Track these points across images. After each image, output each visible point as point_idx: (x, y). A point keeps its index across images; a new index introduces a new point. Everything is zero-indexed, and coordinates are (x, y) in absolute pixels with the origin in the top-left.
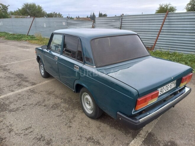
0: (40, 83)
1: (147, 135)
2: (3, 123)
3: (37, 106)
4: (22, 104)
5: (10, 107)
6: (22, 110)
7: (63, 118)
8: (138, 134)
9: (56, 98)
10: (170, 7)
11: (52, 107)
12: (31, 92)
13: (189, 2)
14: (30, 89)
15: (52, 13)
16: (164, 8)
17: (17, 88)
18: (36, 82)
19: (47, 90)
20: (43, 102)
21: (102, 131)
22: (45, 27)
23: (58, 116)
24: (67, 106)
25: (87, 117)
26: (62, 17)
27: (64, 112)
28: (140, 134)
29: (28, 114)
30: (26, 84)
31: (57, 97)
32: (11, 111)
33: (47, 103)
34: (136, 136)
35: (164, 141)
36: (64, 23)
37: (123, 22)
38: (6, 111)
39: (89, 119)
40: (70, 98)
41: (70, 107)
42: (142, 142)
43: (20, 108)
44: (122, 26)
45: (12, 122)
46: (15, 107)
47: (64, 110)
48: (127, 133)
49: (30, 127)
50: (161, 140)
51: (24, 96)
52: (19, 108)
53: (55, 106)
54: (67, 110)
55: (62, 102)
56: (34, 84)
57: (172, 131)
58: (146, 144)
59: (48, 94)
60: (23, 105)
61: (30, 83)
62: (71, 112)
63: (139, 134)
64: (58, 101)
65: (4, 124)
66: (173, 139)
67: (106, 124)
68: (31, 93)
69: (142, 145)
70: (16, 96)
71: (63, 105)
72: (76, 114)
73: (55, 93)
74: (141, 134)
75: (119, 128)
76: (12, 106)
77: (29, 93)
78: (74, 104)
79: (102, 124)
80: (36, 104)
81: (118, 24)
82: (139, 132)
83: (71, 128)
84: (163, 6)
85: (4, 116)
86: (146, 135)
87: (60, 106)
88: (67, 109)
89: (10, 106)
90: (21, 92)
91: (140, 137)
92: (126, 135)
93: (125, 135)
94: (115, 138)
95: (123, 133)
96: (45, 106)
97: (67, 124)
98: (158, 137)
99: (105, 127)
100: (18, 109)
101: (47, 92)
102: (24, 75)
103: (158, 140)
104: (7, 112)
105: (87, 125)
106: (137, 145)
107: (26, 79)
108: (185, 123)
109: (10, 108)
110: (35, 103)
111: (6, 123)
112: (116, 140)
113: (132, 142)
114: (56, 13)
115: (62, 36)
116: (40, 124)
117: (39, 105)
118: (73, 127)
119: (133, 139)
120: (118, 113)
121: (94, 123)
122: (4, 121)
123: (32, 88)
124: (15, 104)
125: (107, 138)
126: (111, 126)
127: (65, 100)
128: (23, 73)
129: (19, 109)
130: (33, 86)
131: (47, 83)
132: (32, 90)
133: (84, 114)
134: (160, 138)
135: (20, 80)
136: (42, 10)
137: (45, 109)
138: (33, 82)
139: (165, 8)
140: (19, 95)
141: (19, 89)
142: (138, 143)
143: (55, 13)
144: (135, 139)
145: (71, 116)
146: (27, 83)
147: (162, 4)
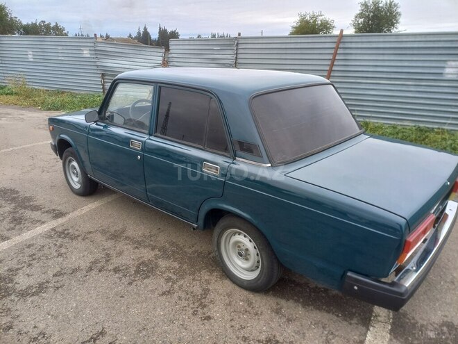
0: (74, 210)
1: (391, 316)
2: (17, 330)
3: (93, 273)
4: (50, 273)
5: (16, 283)
6: (58, 288)
7: (180, 298)
8: (372, 315)
9: (137, 247)
10: (321, 21)
11: (137, 272)
12: (59, 236)
13: (358, 12)
14: (53, 229)
15: (36, 24)
16: (307, 22)
17: (13, 229)
18: (62, 208)
19: (103, 228)
20: (107, 261)
21: (289, 320)
22: (32, 60)
23: (164, 294)
24: (176, 265)
25: (237, 288)
26: (66, 34)
27: (174, 283)
28: (376, 316)
29: (78, 298)
30: (36, 215)
31: (138, 244)
32: (24, 294)
33: (116, 262)
34: (370, 320)
35: (431, 324)
36: (85, 52)
37: (240, 51)
38: (9, 295)
39: (246, 293)
40: (172, 244)
41: (185, 267)
42: (390, 334)
43: (48, 282)
44: (239, 61)
45: (42, 326)
46: (32, 281)
47: (174, 277)
48: (347, 316)
49: (102, 333)
50: (425, 323)
51: (46, 250)
52: (43, 283)
53: (145, 270)
54: (182, 277)
55: (157, 257)
56: (58, 215)
57: (438, 300)
58: (399, 338)
59: (112, 239)
60: (55, 275)
61: (47, 212)
62: (194, 280)
63: (374, 314)
64: (147, 254)
65: (20, 333)
66: (446, 316)
67: (291, 301)
68: (60, 240)
69: (391, 340)
70: (22, 251)
71: (163, 264)
72: (208, 282)
73: (130, 233)
74: (379, 316)
75: (324, 307)
76: (22, 281)
77: (57, 241)
78: (190, 257)
79: (283, 302)
80: (91, 269)
81: (229, 57)
82: (373, 311)
83: (212, 321)
84: (308, 18)
85: (9, 309)
86: (389, 316)
87: (157, 266)
88: (181, 274)
89: (17, 280)
90: (33, 239)
91: (379, 322)
92: (346, 320)
93: (345, 323)
94: (326, 332)
95: (339, 319)
96: (116, 270)
97: (197, 311)
98: (417, 317)
99: (291, 308)
100: (42, 287)
101: (103, 232)
102: (17, 192)
103: (419, 325)
104: (13, 297)
105: (249, 309)
106: (383, 342)
107: (31, 203)
108: (454, 277)
109: (18, 288)
110: (84, 264)
111: (25, 330)
112: (331, 337)
113: (369, 337)
114: (49, 25)
115: (151, 88)
116: (124, 320)
117: (100, 271)
118: (215, 318)
119: (368, 329)
120: (349, 274)
121: (263, 303)
122: (18, 325)
123: (58, 226)
124: (28, 275)
125: (309, 334)
126: (305, 305)
127: (163, 250)
128: (13, 186)
129: (47, 288)
130: (60, 221)
131: (94, 210)
132: (60, 229)
133: (227, 282)
134: (421, 318)
135: (13, 205)
136: (6, 15)
137: (120, 278)
138: (54, 210)
139: (312, 21)
140: (29, 246)
141: (21, 229)
142: (383, 337)
143: (46, 23)
144: (371, 329)
145: (197, 289)
146: (39, 213)
147: (303, 13)
